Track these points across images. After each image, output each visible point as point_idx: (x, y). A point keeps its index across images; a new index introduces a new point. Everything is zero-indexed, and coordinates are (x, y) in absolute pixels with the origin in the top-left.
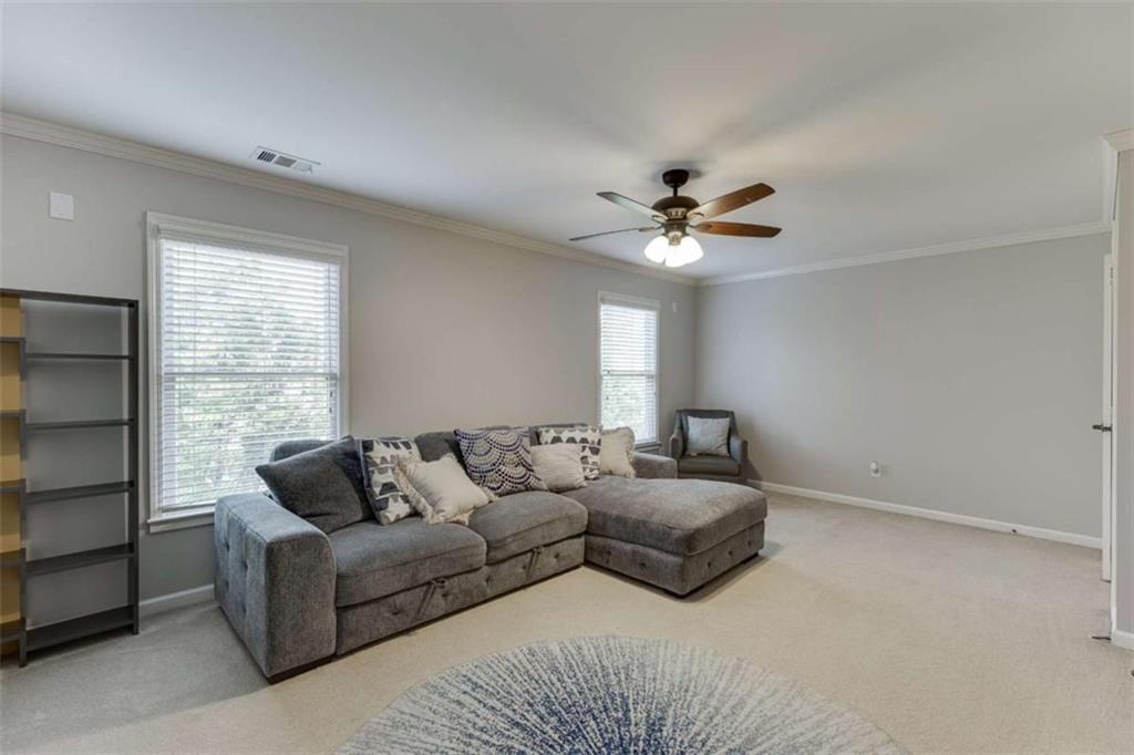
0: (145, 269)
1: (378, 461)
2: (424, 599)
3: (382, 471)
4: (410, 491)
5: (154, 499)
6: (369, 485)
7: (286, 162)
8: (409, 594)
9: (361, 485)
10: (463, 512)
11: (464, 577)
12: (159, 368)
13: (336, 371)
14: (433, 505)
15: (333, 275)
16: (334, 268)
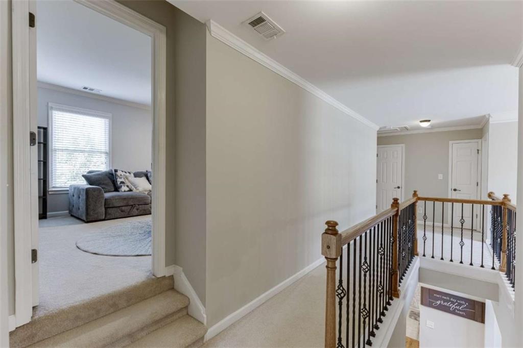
0: (48, 118)
1: (119, 175)
2: (130, 210)
3: (120, 178)
4: (129, 184)
5: (50, 184)
6: (116, 182)
7: (92, 90)
8: (126, 207)
9: (114, 182)
10: (146, 191)
11: (143, 206)
12: (52, 147)
13: (108, 151)
14: (136, 188)
15: (107, 122)
16: (108, 120)
